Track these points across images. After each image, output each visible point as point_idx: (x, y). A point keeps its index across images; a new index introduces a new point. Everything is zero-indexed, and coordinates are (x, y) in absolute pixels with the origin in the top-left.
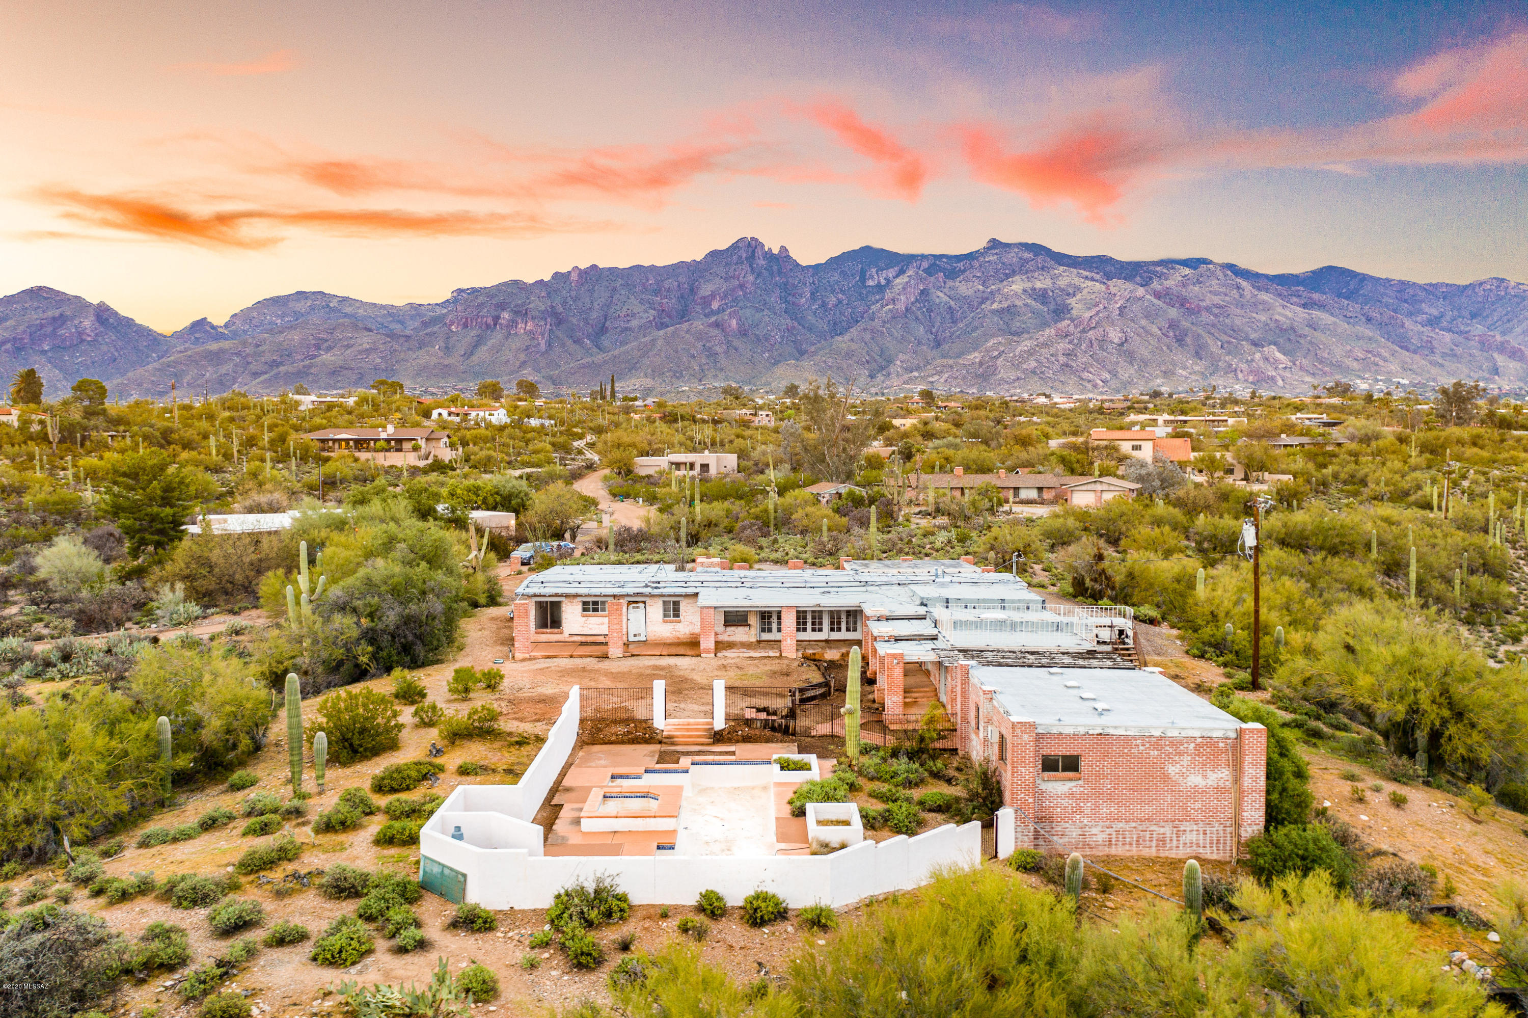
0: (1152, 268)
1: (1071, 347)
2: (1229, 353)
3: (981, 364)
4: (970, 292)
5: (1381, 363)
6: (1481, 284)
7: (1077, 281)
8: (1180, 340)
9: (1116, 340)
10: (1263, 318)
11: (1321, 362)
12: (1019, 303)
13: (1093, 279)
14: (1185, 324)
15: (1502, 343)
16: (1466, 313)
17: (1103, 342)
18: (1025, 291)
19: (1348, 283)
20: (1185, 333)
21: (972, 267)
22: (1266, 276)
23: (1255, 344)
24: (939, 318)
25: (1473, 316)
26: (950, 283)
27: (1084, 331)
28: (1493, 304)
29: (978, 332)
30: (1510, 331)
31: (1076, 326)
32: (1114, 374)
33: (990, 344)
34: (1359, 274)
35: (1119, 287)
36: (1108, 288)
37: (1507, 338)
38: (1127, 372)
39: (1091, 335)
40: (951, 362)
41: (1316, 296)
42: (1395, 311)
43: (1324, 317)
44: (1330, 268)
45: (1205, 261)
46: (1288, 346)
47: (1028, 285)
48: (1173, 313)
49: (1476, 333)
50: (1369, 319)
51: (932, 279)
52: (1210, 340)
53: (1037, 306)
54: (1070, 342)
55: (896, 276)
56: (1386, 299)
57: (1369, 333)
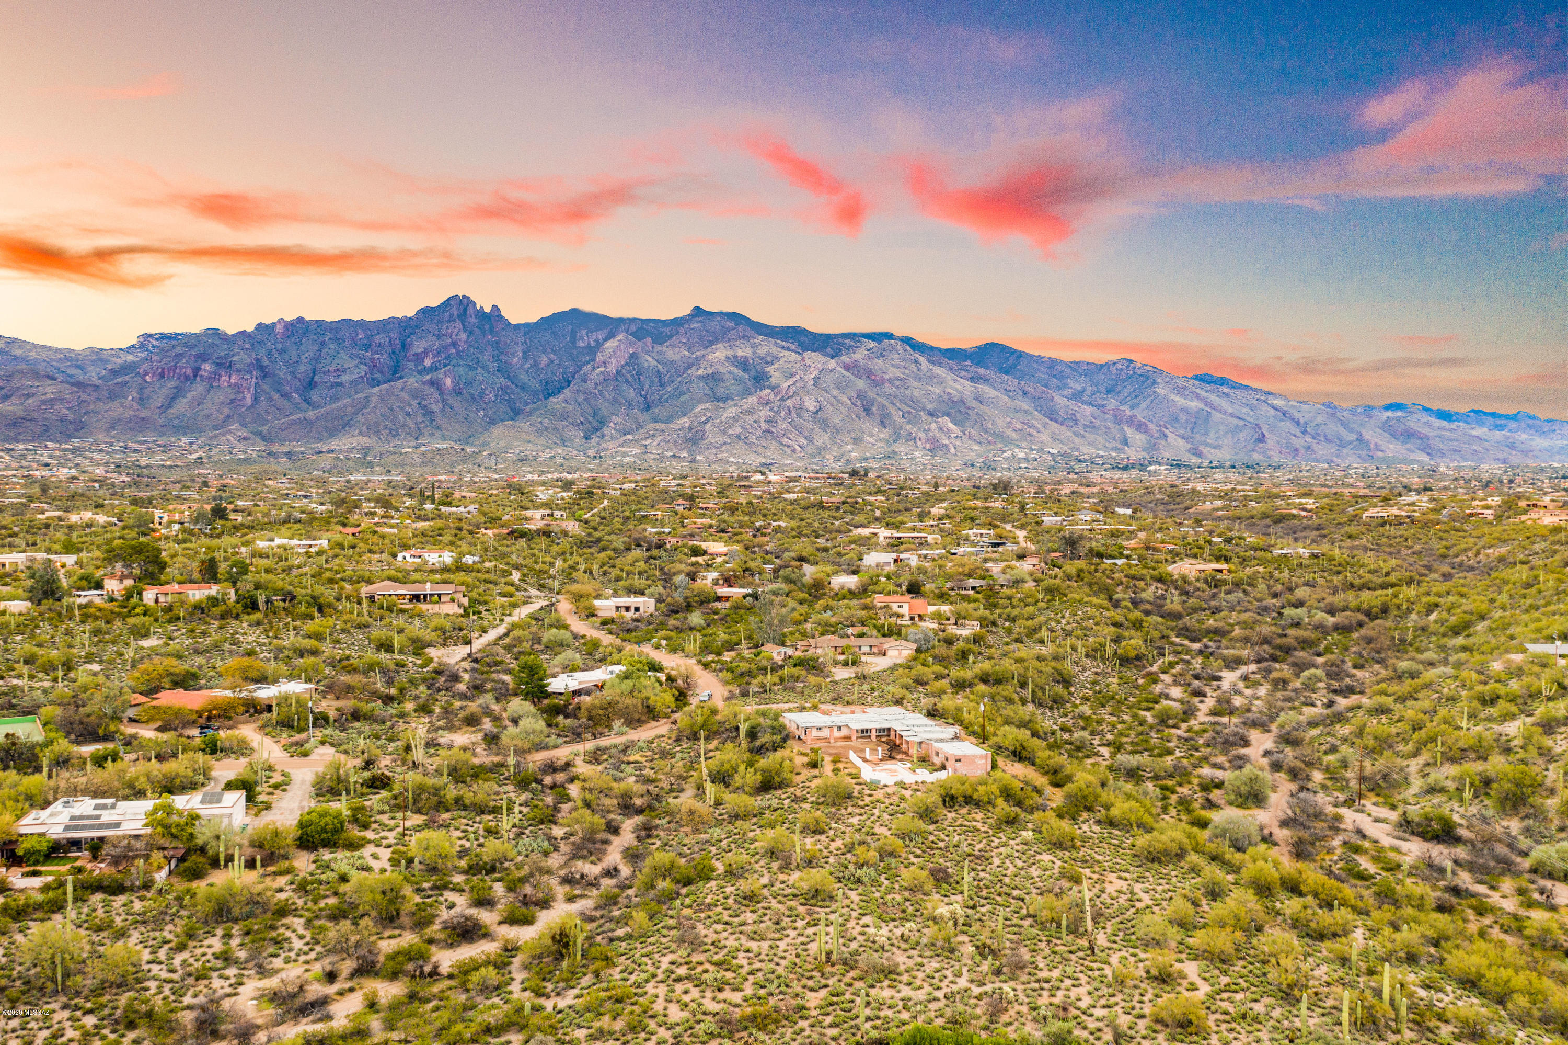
0: (841, 340)
1: (772, 414)
2: (909, 422)
3: (690, 429)
4: (676, 358)
5: (1035, 433)
6: (1114, 364)
7: (774, 350)
8: (867, 410)
9: (812, 409)
10: (937, 390)
11: (986, 432)
12: (723, 370)
13: (789, 349)
14: (871, 394)
15: (1131, 417)
16: (1103, 389)
17: (800, 409)
18: (727, 358)
19: (1007, 358)
20: (872, 403)
21: (678, 333)
22: (940, 350)
23: (931, 414)
24: (648, 381)
25: (1109, 391)
26: (658, 348)
27: (783, 399)
28: (1124, 381)
29: (686, 397)
30: (1137, 405)
31: (776, 395)
32: (810, 440)
33: (697, 410)
34: (1016, 351)
35: (814, 359)
36: (803, 360)
37: (1136, 412)
38: (821, 438)
39: (789, 403)
40: (663, 426)
41: (981, 371)
42: (1046, 386)
43: (988, 391)
44: (993, 345)
45: (889, 336)
46: (959, 417)
47: (730, 353)
48: (861, 384)
49: (1110, 407)
50: (1025, 393)
51: (640, 343)
52: (893, 410)
53: (739, 372)
54: (771, 410)
55: (606, 339)
56: (1039, 374)
57: (1025, 406)
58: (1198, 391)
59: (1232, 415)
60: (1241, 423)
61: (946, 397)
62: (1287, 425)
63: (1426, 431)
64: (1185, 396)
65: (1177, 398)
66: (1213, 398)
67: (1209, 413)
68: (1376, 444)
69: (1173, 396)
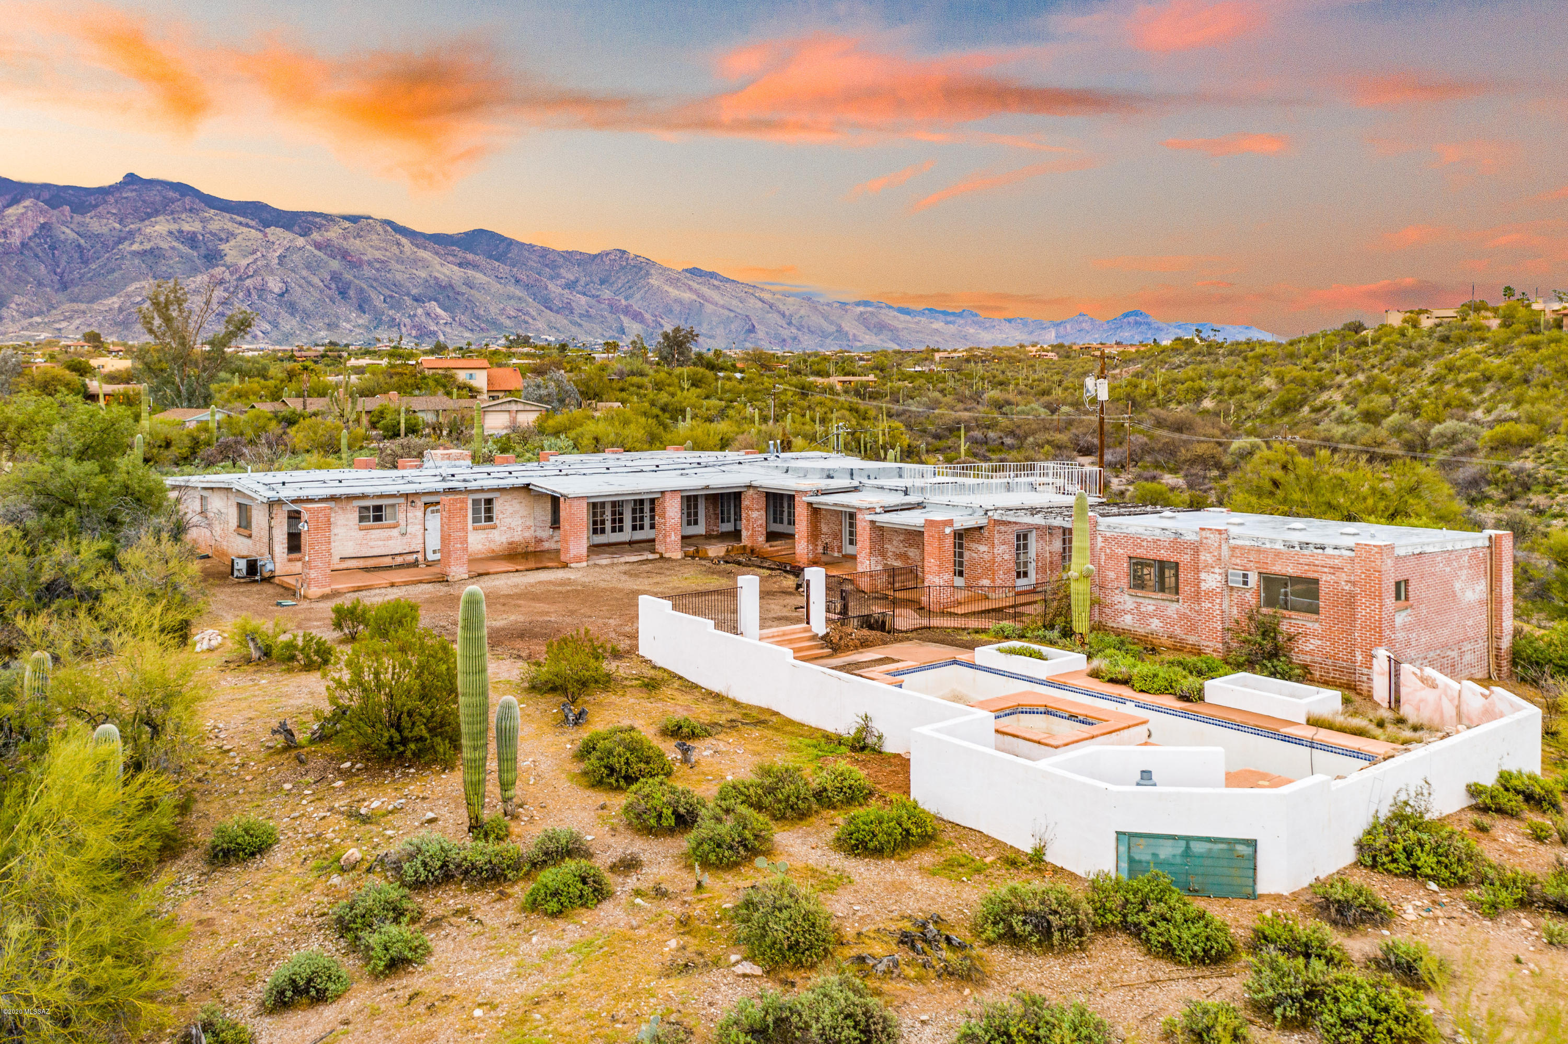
0: (310, 218)
1: (226, 295)
2: (391, 307)
3: (121, 310)
4: (105, 230)
5: (531, 321)
6: (607, 254)
7: (230, 226)
8: (343, 293)
9: (277, 290)
10: (423, 274)
11: (478, 319)
12: (164, 245)
13: (247, 226)
14: (348, 276)
15: (627, 307)
16: (597, 280)
17: (262, 290)
18: (170, 233)
19: (497, 246)
20: (348, 286)
21: (106, 202)
22: (423, 235)
23: (416, 299)
24: (65, 257)
25: (602, 282)
26: (78, 218)
27: (240, 279)
28: (617, 272)
29: (116, 275)
30: (632, 295)
31: (232, 274)
32: (275, 325)
33: (131, 288)
34: (506, 238)
35: (277, 235)
36: (265, 235)
37: (631, 302)
38: (289, 323)
39: (248, 282)
40: (83, 306)
41: (470, 257)
42: (539, 274)
43: (479, 277)
44: (481, 231)
45: (368, 218)
46: (447, 303)
47: (174, 227)
48: (335, 265)
49: (606, 297)
50: (517, 281)
51: (56, 212)
52: (373, 295)
53: (185, 249)
54: (226, 290)
55: (9, 205)
56: (531, 263)
57: (518, 293)
58: (690, 283)
59: (723, 307)
60: (732, 315)
61: (432, 282)
62: (774, 317)
63: (895, 323)
64: (677, 288)
65: (670, 290)
66: (705, 290)
67: (701, 305)
68: (854, 335)
69: (666, 288)
